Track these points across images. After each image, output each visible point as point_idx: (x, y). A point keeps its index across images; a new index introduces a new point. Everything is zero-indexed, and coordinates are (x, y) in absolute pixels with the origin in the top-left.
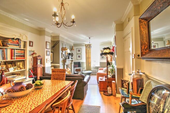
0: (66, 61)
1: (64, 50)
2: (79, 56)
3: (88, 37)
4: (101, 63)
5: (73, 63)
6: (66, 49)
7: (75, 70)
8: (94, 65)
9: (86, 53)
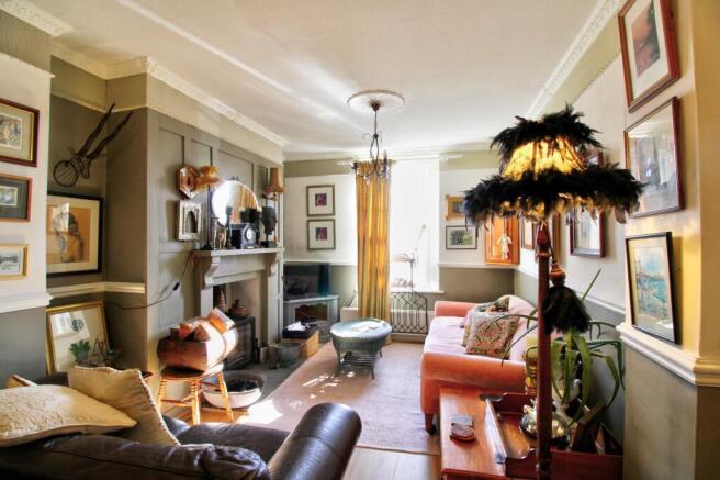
0: (210, 258)
1: (194, 185)
2: (318, 230)
3: (366, 98)
4: (446, 273)
5: (277, 271)
6: (212, 175)
7: (292, 312)
8: (405, 285)
9: (362, 212)
